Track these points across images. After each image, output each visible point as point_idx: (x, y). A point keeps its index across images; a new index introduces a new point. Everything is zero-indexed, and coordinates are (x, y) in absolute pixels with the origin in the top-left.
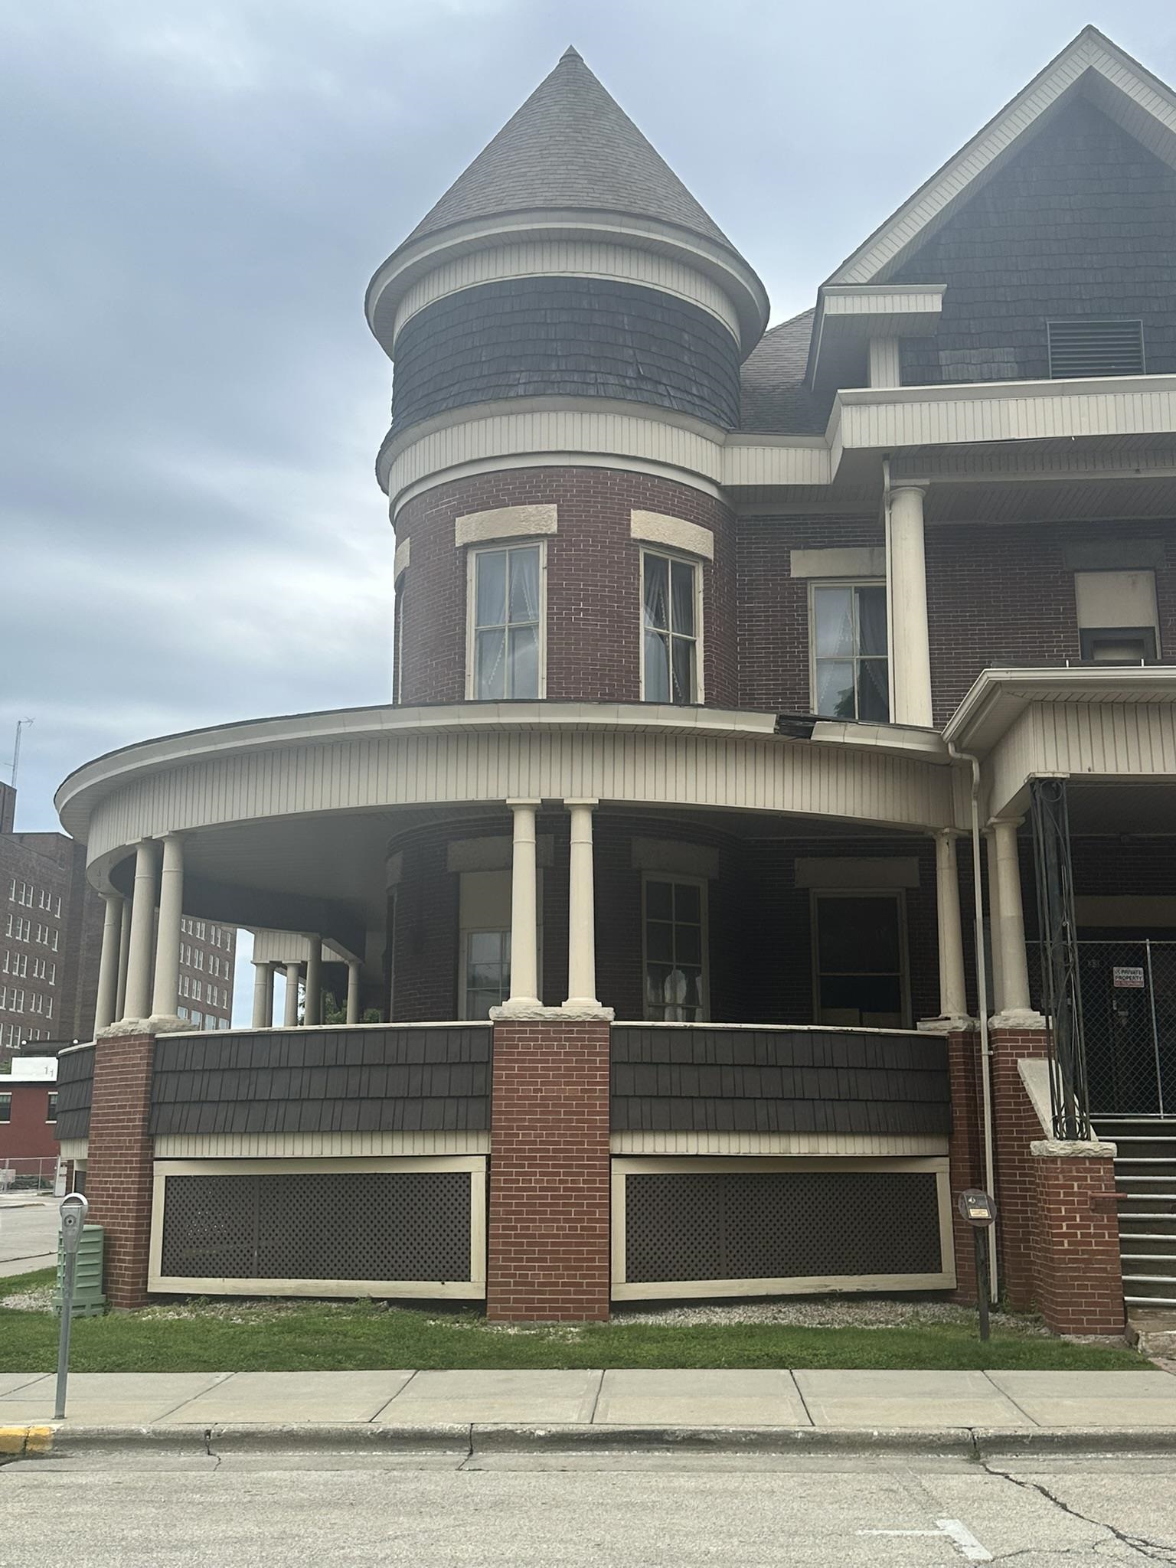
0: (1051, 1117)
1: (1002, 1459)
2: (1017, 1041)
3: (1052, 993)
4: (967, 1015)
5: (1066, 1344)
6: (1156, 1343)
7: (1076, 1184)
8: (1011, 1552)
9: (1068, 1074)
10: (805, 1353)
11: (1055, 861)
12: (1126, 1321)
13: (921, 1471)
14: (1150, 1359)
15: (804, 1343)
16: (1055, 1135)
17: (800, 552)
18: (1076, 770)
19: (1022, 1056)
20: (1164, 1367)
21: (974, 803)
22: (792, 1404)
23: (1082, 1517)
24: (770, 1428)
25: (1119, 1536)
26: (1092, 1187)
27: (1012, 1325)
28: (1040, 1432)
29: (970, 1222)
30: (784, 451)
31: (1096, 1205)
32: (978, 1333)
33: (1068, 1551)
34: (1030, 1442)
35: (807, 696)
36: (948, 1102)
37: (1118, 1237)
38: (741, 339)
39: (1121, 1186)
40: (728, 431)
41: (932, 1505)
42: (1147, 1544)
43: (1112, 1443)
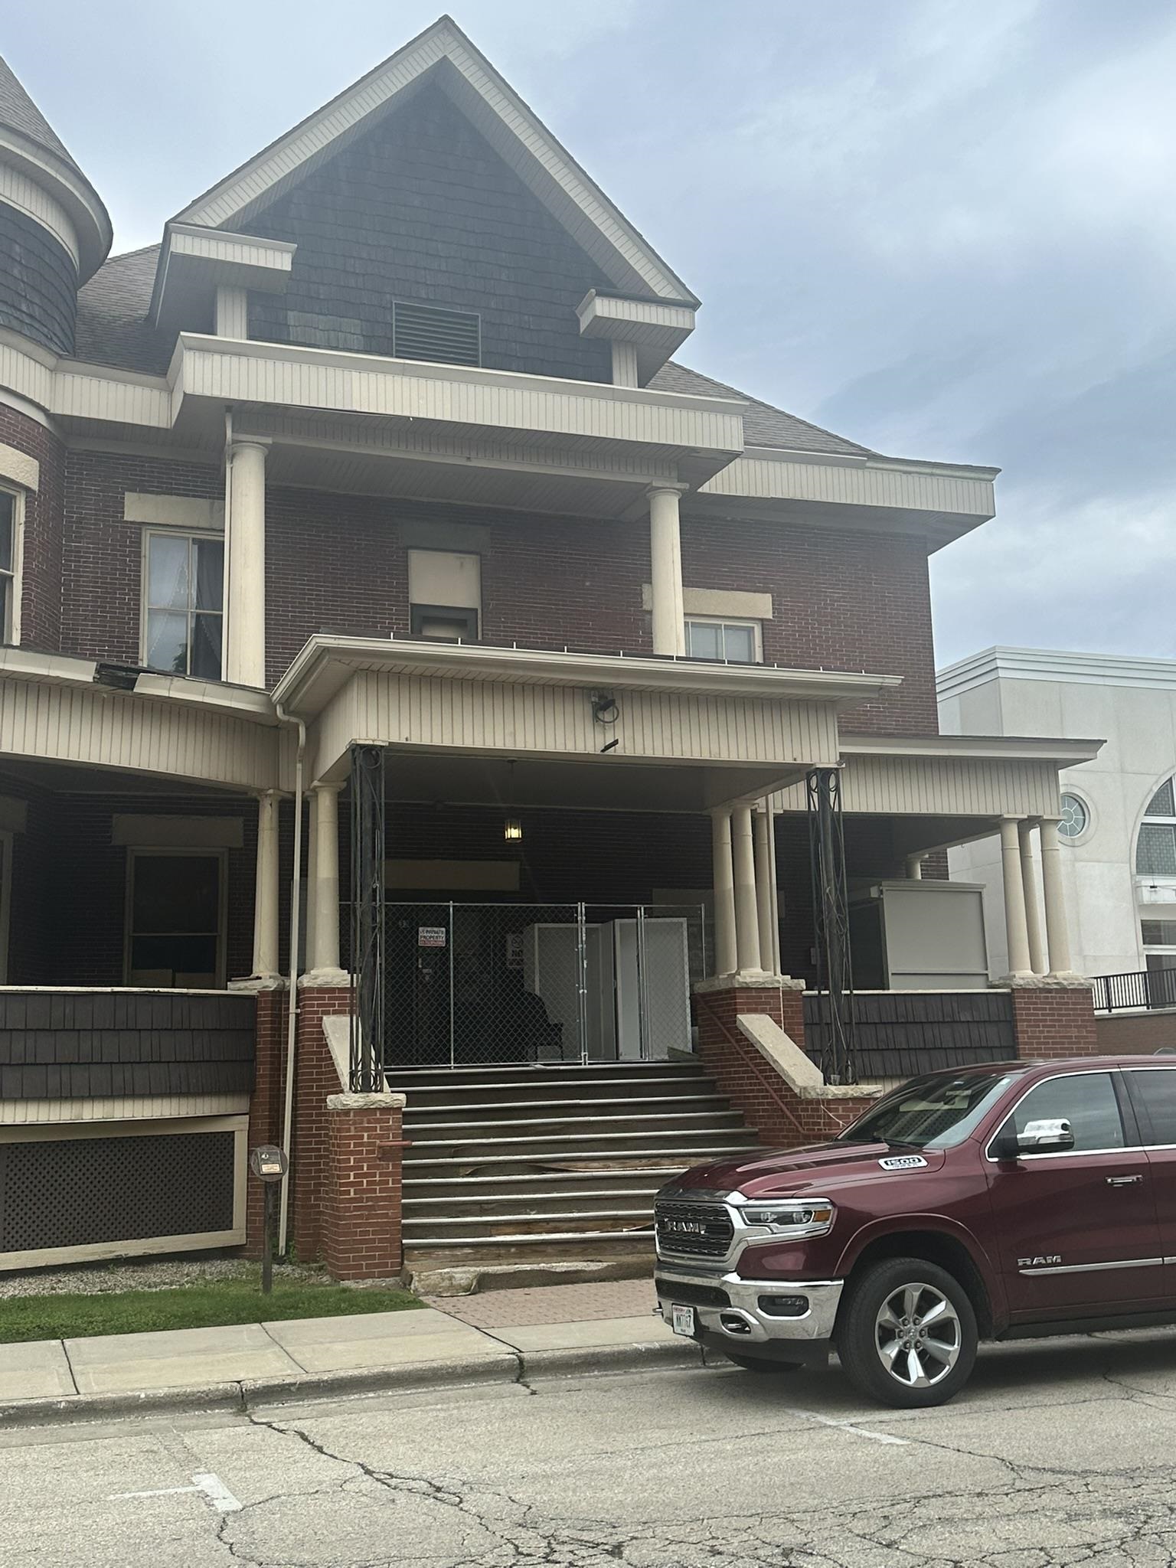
0: (349, 1071)
1: (268, 1409)
2: (323, 999)
3: (358, 951)
4: (278, 974)
5: (344, 1290)
6: (427, 1282)
7: (366, 1135)
8: (261, 1499)
9: (367, 1029)
10: (80, 1321)
11: (369, 825)
12: (402, 1263)
13: (186, 1429)
14: (421, 1298)
15: (80, 1312)
16: (351, 1089)
17: (135, 494)
18: (395, 739)
19: (327, 1013)
20: (433, 1305)
21: (299, 766)
22: (58, 1374)
23: (336, 1458)
24: (32, 1402)
25: (368, 1472)
26: (380, 1137)
27: (296, 1276)
28: (306, 1378)
29: (261, 1177)
30: (121, 387)
31: (383, 1154)
32: (261, 1286)
33: (317, 1492)
34: (298, 1389)
35: (136, 646)
36: (253, 1060)
37: (400, 1183)
38: (80, 262)
39: (408, 1134)
40: (60, 356)
41: (191, 1461)
42: (392, 1476)
43: (374, 1383)
